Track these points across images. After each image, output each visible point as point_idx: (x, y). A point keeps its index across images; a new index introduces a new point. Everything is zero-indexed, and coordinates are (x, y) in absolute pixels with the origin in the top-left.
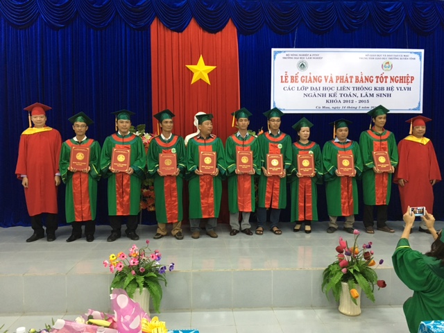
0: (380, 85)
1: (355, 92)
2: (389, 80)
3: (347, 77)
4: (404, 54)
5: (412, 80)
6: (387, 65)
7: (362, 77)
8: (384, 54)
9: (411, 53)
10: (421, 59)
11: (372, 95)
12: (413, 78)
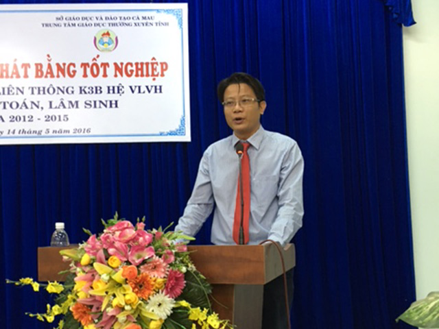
0: (91, 82)
1: (35, 98)
2: (111, 70)
3: (15, 66)
4: (141, 14)
5: (163, 70)
6: (106, 39)
7: (50, 66)
8: (98, 15)
9: (158, 11)
10: (181, 24)
11: (75, 105)
12: (164, 66)
